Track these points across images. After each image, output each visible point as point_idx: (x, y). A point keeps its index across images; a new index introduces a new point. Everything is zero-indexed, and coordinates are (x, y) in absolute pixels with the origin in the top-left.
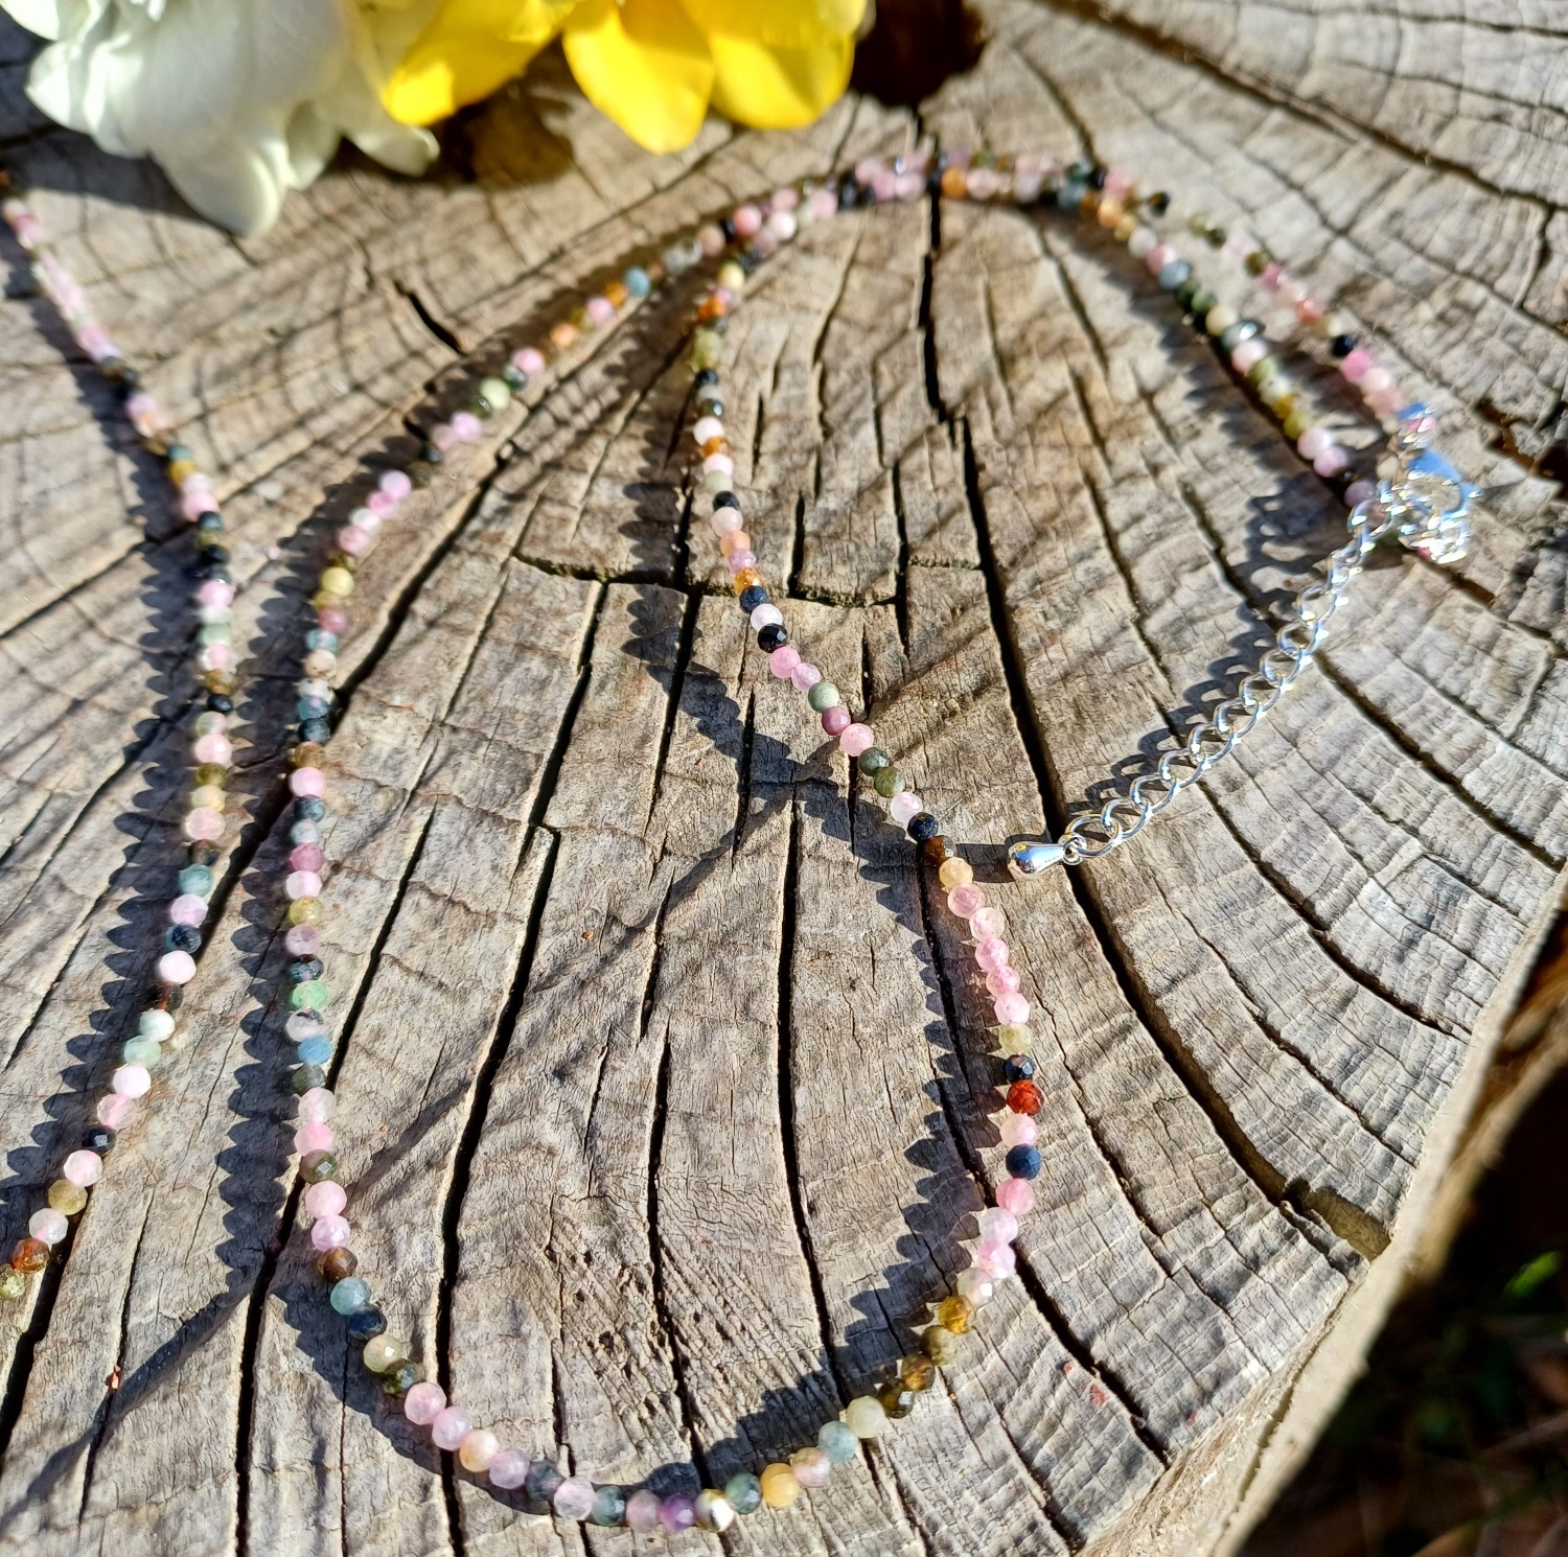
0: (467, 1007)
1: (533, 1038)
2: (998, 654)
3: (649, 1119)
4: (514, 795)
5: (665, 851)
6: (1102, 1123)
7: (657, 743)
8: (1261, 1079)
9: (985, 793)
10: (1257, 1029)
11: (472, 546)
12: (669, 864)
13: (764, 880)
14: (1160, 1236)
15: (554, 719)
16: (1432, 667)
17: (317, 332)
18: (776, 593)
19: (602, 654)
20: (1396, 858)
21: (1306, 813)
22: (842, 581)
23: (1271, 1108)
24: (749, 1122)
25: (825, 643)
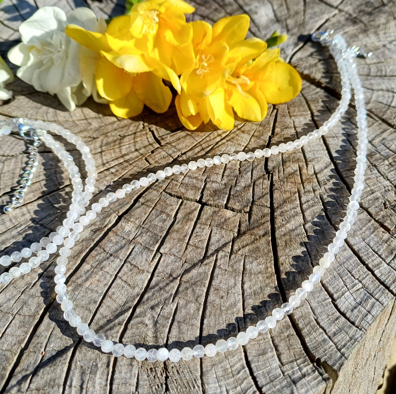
0: (134, 291)
1: (148, 299)
2: (270, 228)
3: (170, 321)
4: (154, 244)
5: (185, 262)
6: (274, 338)
7: (188, 237)
8: (314, 334)
9: (261, 259)
10: (315, 322)
11: (155, 188)
12: (186, 265)
13: (207, 271)
14: (283, 366)
15: (166, 228)
16: (372, 244)
17: (130, 137)
18: (222, 207)
19: (179, 216)
20: (355, 287)
21: (335, 273)
22: (237, 206)
23: (315, 341)
24: (192, 325)
25: (231, 220)
